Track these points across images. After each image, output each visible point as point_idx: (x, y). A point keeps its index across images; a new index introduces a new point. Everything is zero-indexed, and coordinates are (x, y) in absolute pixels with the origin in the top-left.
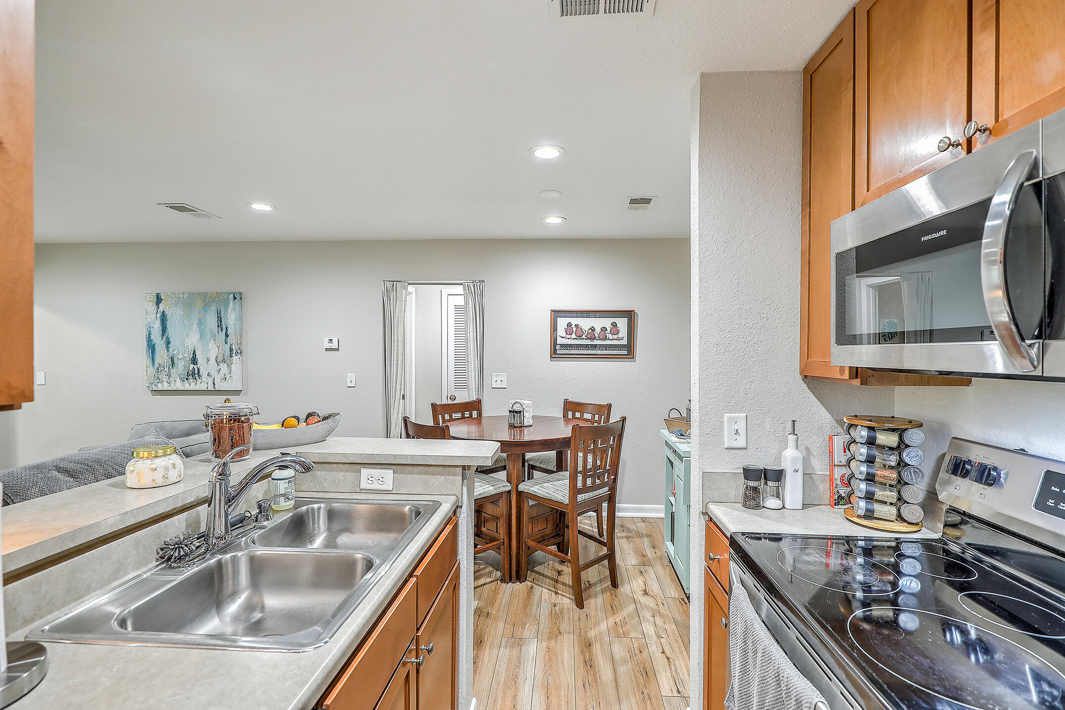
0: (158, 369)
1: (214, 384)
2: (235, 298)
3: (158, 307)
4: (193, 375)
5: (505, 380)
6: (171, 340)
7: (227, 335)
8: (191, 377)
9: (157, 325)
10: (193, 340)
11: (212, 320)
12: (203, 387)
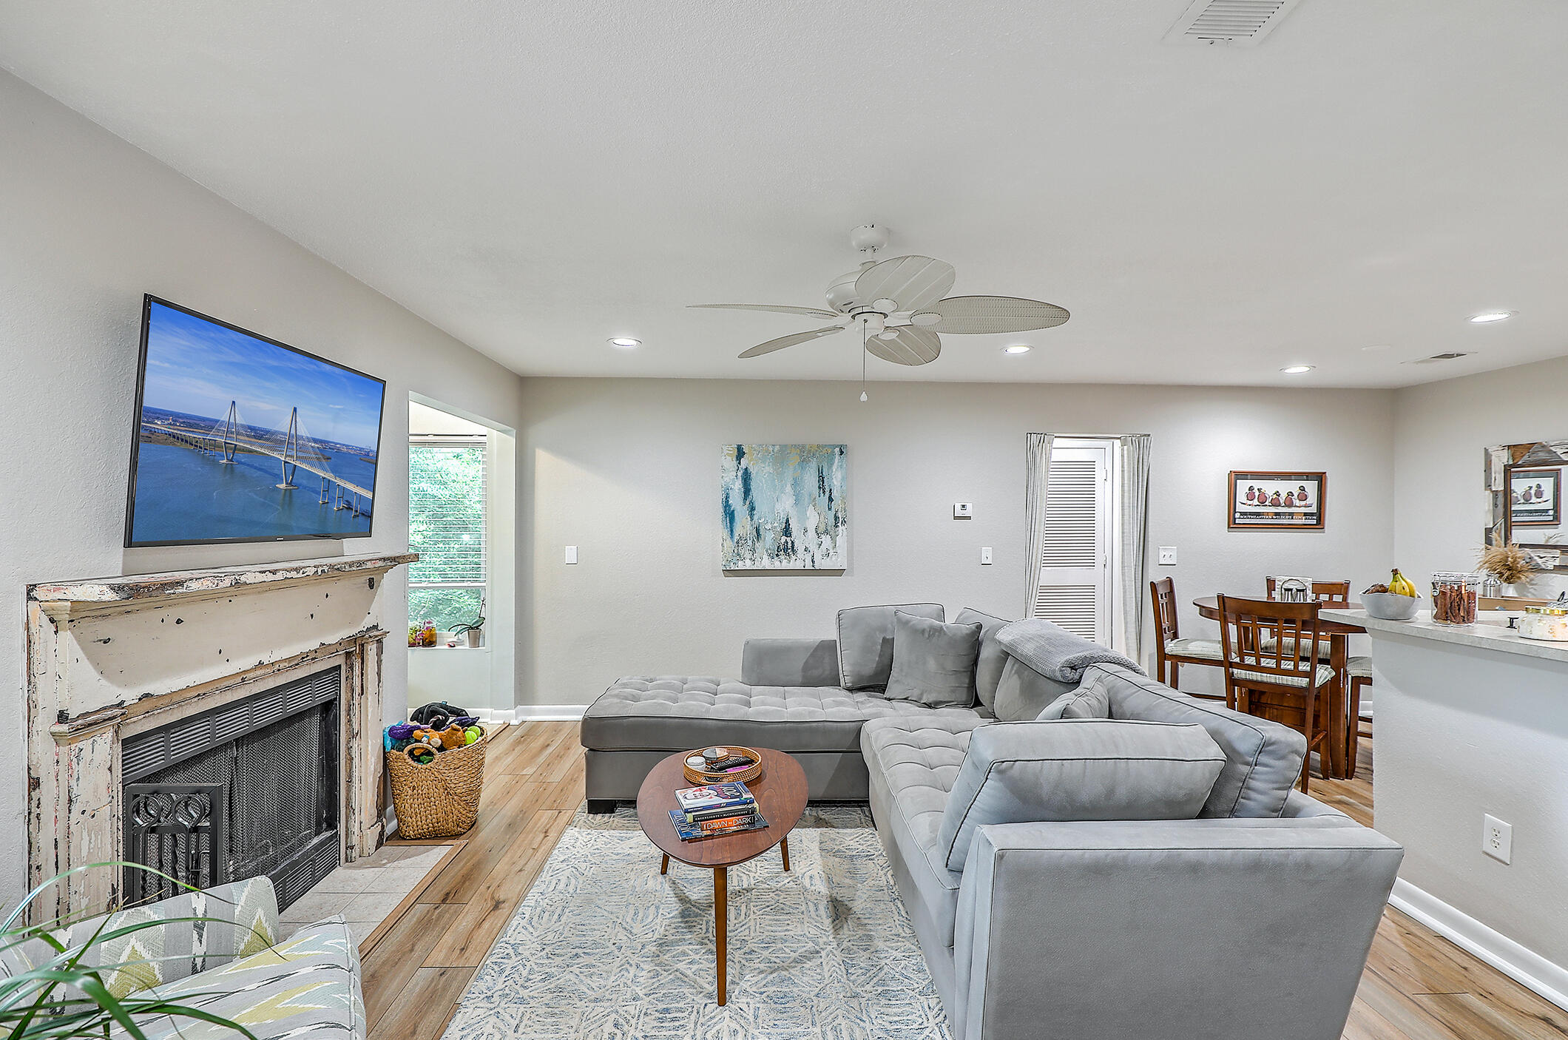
0: (738, 543)
1: (813, 562)
2: (842, 453)
3: (740, 463)
4: (786, 550)
5: (1174, 554)
6: (756, 505)
7: (831, 499)
8: (782, 552)
9: (738, 485)
10: (786, 505)
11: (811, 480)
12: (799, 565)
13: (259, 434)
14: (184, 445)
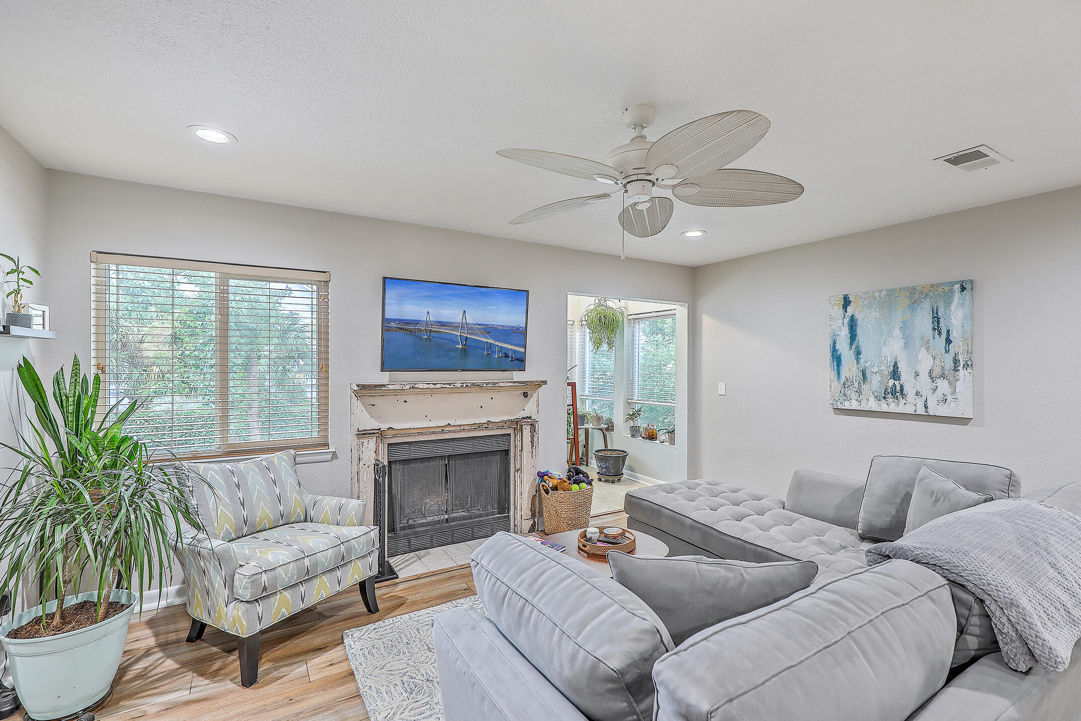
0: (844, 384)
1: (926, 407)
2: (963, 289)
3: (846, 311)
4: (893, 393)
6: (863, 349)
7: (948, 341)
8: (890, 396)
9: (845, 332)
10: (894, 348)
11: (923, 322)
12: (909, 410)
13: (443, 324)
14: (404, 331)
